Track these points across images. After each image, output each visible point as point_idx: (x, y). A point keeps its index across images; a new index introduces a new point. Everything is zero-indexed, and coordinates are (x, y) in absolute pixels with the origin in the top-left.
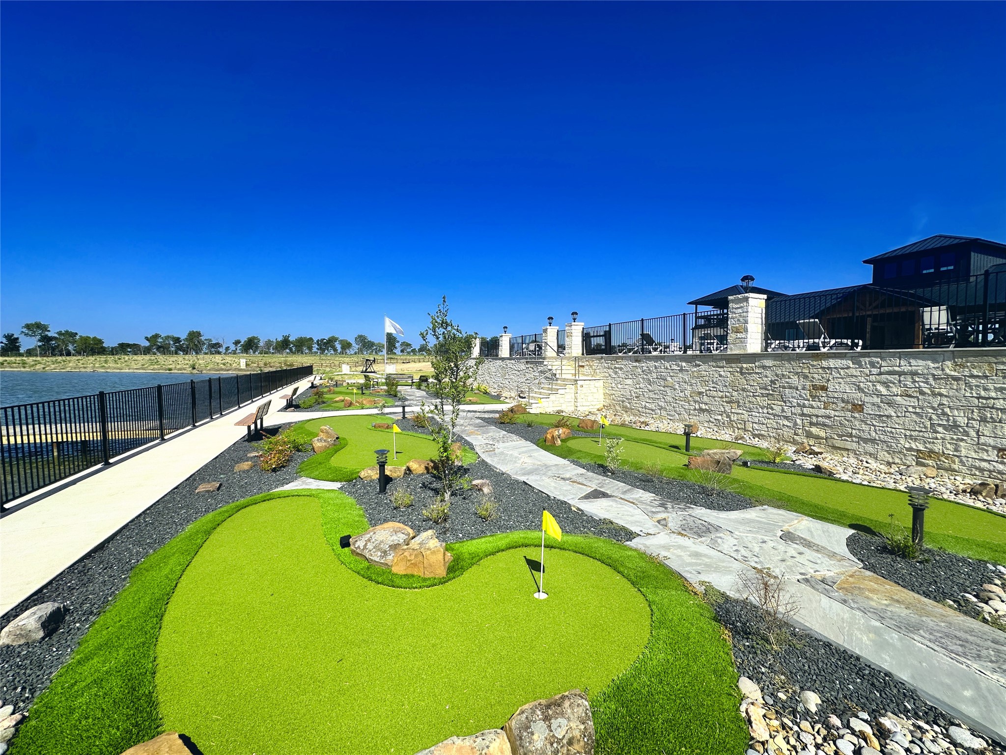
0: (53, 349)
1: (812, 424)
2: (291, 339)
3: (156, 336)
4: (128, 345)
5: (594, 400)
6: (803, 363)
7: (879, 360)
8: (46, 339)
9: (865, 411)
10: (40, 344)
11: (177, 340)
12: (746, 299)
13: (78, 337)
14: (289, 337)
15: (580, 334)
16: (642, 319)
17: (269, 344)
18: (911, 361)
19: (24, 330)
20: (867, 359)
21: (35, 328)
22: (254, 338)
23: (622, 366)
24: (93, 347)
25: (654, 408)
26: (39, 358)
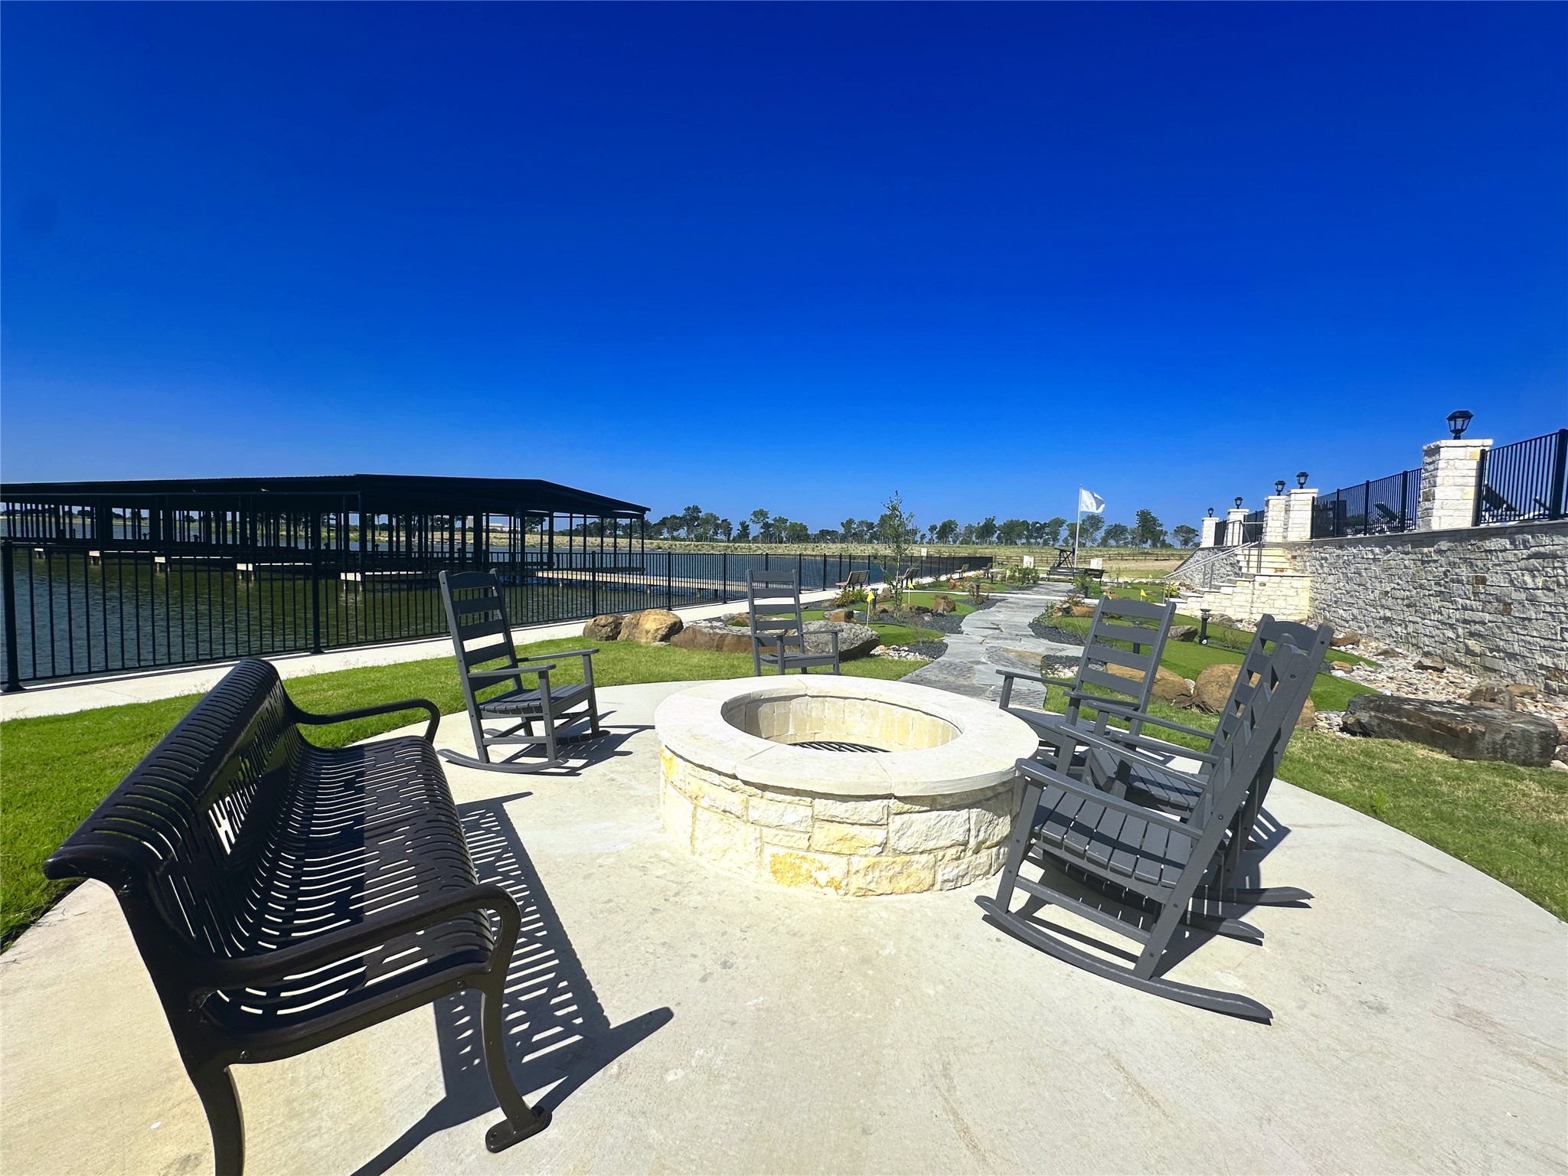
0: (771, 536)
1: (1472, 635)
2: (997, 523)
3: (850, 522)
4: (828, 532)
5: (1288, 607)
6: (1472, 545)
7: (1530, 537)
8: (766, 526)
9: (1512, 613)
10: (762, 531)
11: (871, 526)
12: (1438, 449)
13: (788, 524)
14: (993, 520)
15: (1310, 508)
16: (1368, 482)
17: (970, 529)
18: (1554, 538)
19: (753, 517)
20: (1521, 536)
21: (760, 514)
22: (953, 522)
23: (1327, 555)
24: (799, 535)
25: (1348, 618)
26: (760, 545)
